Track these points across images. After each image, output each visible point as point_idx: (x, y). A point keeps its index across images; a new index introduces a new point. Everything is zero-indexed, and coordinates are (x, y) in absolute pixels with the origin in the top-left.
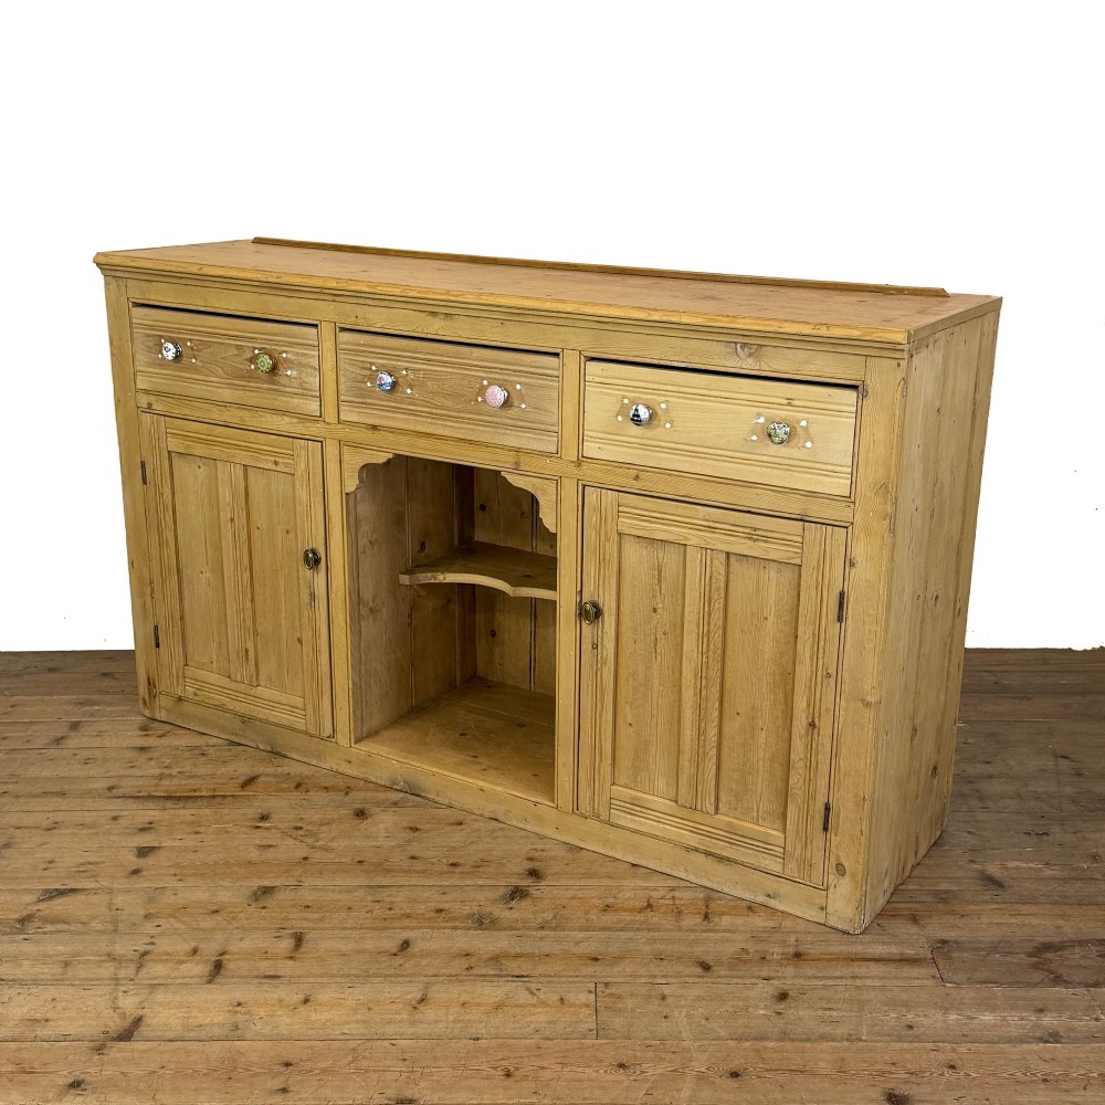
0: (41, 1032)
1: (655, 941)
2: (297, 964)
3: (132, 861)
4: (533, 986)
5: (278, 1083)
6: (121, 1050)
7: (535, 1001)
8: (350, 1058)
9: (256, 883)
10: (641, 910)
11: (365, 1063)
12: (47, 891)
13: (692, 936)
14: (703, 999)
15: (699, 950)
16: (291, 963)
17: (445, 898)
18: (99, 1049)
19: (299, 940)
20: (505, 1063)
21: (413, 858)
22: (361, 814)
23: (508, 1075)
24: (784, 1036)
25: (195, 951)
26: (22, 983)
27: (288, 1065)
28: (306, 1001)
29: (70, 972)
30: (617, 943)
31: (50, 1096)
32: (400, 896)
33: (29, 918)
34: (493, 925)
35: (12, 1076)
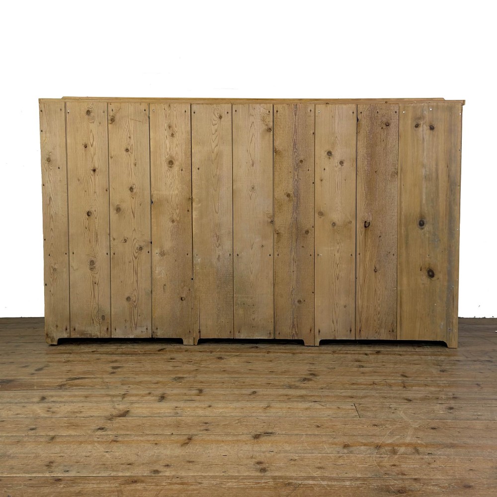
0: (78, 415)
1: (381, 393)
2: (202, 397)
3: (111, 370)
4: (323, 404)
5: (202, 428)
6: (120, 420)
7: (325, 407)
8: (237, 421)
9: (174, 376)
10: (371, 385)
11: (245, 423)
12: (70, 378)
13: (399, 392)
14: (411, 409)
15: (404, 396)
16: (199, 397)
17: (270, 380)
18: (110, 419)
19: (201, 391)
20: (315, 424)
21: (250, 370)
22: (220, 358)
23: (318, 427)
24: (455, 419)
25: (150, 393)
26: (65, 402)
27: (206, 423)
28: (210, 406)
29: (89, 399)
30: (361, 393)
31: (89, 432)
32: (248, 380)
33: (64, 385)
34: (296, 387)
35: (68, 427)
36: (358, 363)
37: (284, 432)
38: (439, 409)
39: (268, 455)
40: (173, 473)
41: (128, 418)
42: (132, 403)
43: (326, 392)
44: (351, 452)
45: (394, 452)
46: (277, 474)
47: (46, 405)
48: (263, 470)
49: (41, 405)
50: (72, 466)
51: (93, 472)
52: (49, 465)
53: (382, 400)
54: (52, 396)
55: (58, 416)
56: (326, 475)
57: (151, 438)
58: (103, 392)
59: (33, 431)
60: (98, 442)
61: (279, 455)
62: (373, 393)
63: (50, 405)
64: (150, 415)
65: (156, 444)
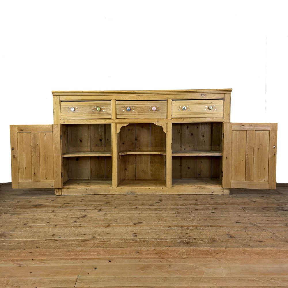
0: (66, 217)
2: (116, 210)
3: (81, 200)
4: (163, 212)
5: (114, 221)
6: (83, 218)
8: (128, 218)
9: (105, 202)
11: (131, 219)
12: (65, 203)
13: (193, 207)
15: (195, 208)
16: (114, 210)
18: (78, 218)
20: (159, 219)
21: (136, 199)
25: (95, 209)
26: (62, 212)
27: (116, 219)
28: (118, 213)
29: (71, 211)
30: (178, 207)
31: (70, 223)
32: (134, 203)
33: (62, 206)
34: (153, 206)
35: (62, 221)
36: (179, 196)
37: (146, 222)
38: (208, 213)
39: (138, 230)
40: (101, 238)
41: (86, 218)
42: (88, 212)
43: (165, 207)
44: (171, 229)
45: (188, 229)
46: (141, 237)
47: (54, 213)
48: (136, 236)
49: (52, 213)
50: (62, 235)
51: (70, 238)
52: (53, 235)
53: (186, 210)
54: (57, 210)
55: (59, 217)
56: (160, 237)
57: (94, 225)
58: (77, 208)
59: (48, 223)
60: (73, 227)
61: (143, 230)
62: (183, 207)
63: (56, 213)
64: (94, 216)
65: (96, 227)
